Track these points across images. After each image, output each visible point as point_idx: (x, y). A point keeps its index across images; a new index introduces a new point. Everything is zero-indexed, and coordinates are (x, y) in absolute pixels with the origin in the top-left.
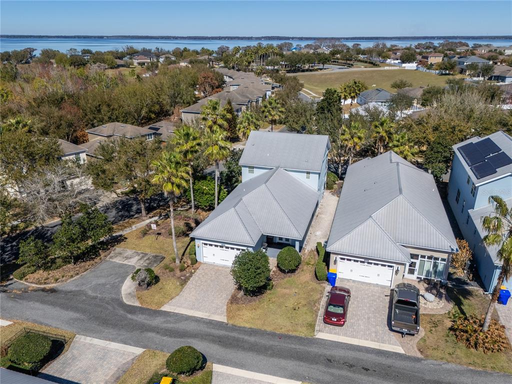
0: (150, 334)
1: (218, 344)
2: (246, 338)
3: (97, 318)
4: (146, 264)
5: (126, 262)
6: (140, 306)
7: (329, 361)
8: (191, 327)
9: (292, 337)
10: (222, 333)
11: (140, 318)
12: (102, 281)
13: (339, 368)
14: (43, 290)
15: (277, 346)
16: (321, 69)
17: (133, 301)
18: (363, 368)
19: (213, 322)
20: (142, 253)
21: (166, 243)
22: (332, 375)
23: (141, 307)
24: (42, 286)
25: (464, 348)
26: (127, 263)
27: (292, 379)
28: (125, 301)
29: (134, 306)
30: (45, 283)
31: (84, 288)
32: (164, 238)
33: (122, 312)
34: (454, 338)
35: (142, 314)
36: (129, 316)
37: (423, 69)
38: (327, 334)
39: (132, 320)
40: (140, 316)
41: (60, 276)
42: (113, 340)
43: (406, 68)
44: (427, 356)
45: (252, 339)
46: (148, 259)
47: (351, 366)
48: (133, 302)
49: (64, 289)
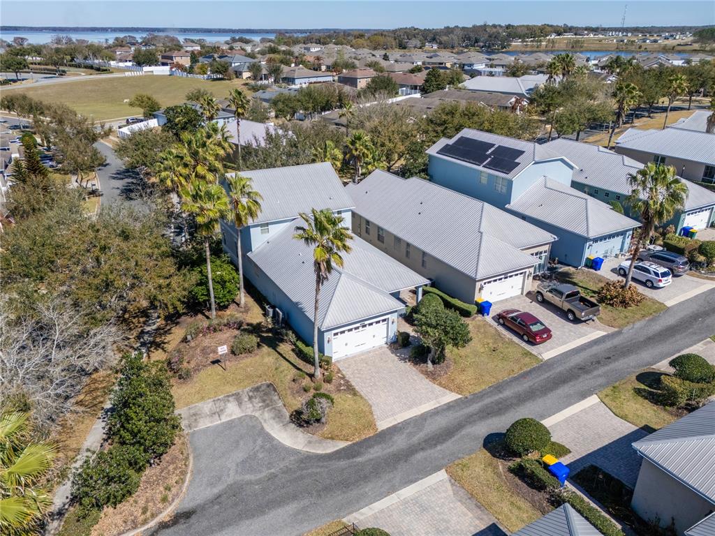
0: (420, 456)
1: (492, 417)
2: (501, 396)
3: (327, 489)
4: (260, 404)
5: (224, 419)
6: (350, 443)
7: (583, 369)
8: (442, 422)
9: (530, 372)
10: (475, 407)
11: (376, 452)
12: (239, 455)
13: (596, 369)
14: (163, 526)
15: (534, 384)
16: (14, 81)
17: (329, 445)
18: (606, 359)
19: (451, 404)
20: (228, 396)
21: (247, 366)
22: (600, 376)
23: (354, 444)
24: (152, 524)
25: (623, 309)
26: (229, 419)
27: (586, 397)
28: (320, 451)
29: (343, 449)
30: (153, 516)
31: (230, 480)
32: (233, 363)
33: (343, 463)
34: (610, 307)
35: (371, 446)
36: (359, 459)
37: (179, 73)
38: (547, 352)
39: (372, 460)
40: (372, 451)
41: (161, 492)
42: (393, 489)
43: (155, 73)
44: (619, 327)
45: (507, 393)
46: (250, 398)
47: (598, 362)
48: (334, 447)
49: (199, 502)
